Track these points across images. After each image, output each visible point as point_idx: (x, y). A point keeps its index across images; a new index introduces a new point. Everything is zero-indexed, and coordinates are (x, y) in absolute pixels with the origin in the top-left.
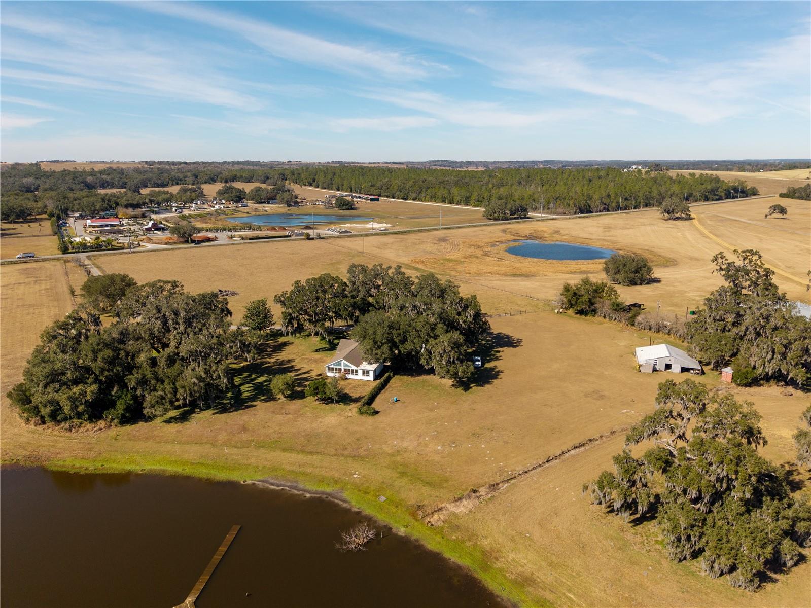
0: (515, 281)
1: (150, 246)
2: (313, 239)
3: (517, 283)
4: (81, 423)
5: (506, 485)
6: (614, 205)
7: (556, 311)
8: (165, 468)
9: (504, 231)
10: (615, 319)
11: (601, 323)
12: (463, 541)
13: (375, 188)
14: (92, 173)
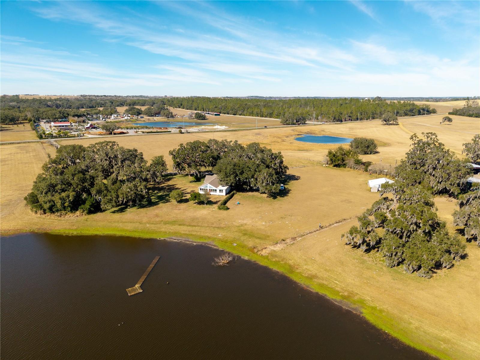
0: (299, 153)
1: (90, 136)
2: (183, 133)
3: (302, 154)
4: (66, 213)
5: (301, 238)
6: (355, 117)
7: (324, 165)
8: (115, 233)
9: (293, 130)
10: (357, 169)
11: (349, 171)
12: (279, 261)
13: (217, 108)
14: (51, 100)
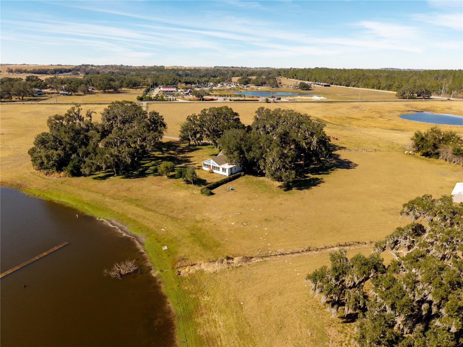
0: (390, 132)
2: (270, 102)
3: (389, 134)
4: (53, 172)
5: (259, 260)
7: (406, 152)
8: (68, 202)
9: (407, 105)
10: (455, 162)
11: (441, 164)
12: (190, 293)
